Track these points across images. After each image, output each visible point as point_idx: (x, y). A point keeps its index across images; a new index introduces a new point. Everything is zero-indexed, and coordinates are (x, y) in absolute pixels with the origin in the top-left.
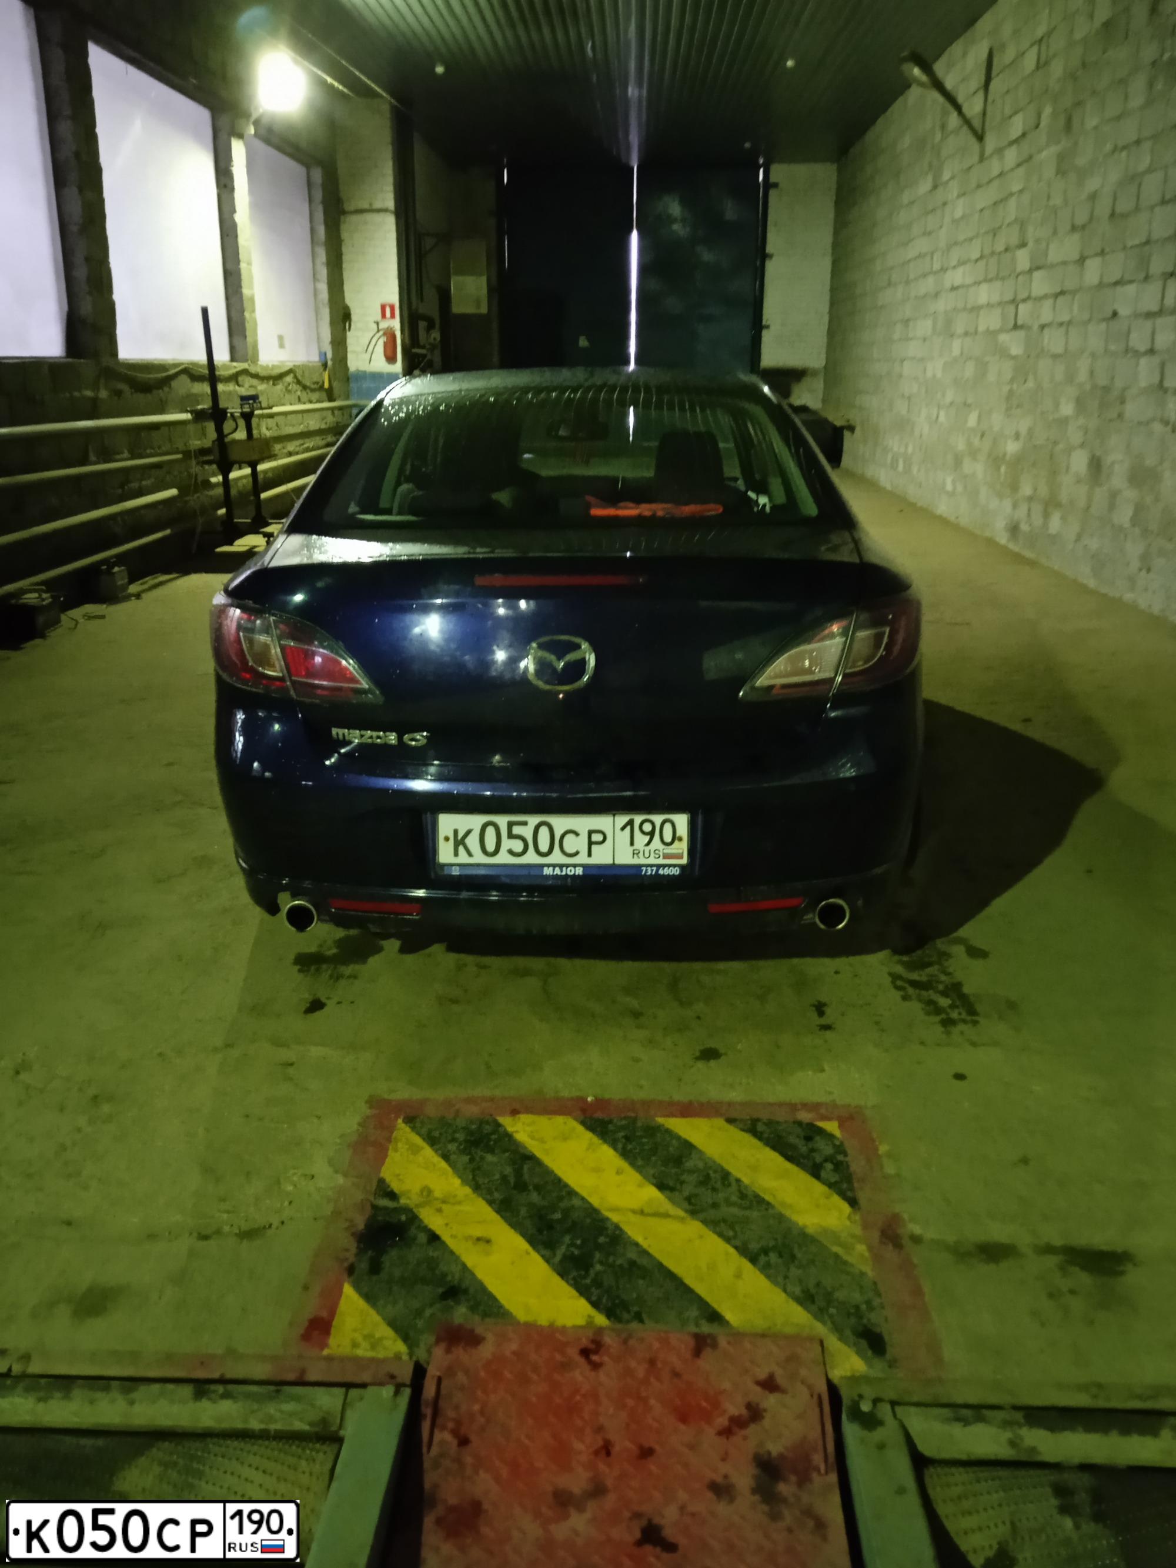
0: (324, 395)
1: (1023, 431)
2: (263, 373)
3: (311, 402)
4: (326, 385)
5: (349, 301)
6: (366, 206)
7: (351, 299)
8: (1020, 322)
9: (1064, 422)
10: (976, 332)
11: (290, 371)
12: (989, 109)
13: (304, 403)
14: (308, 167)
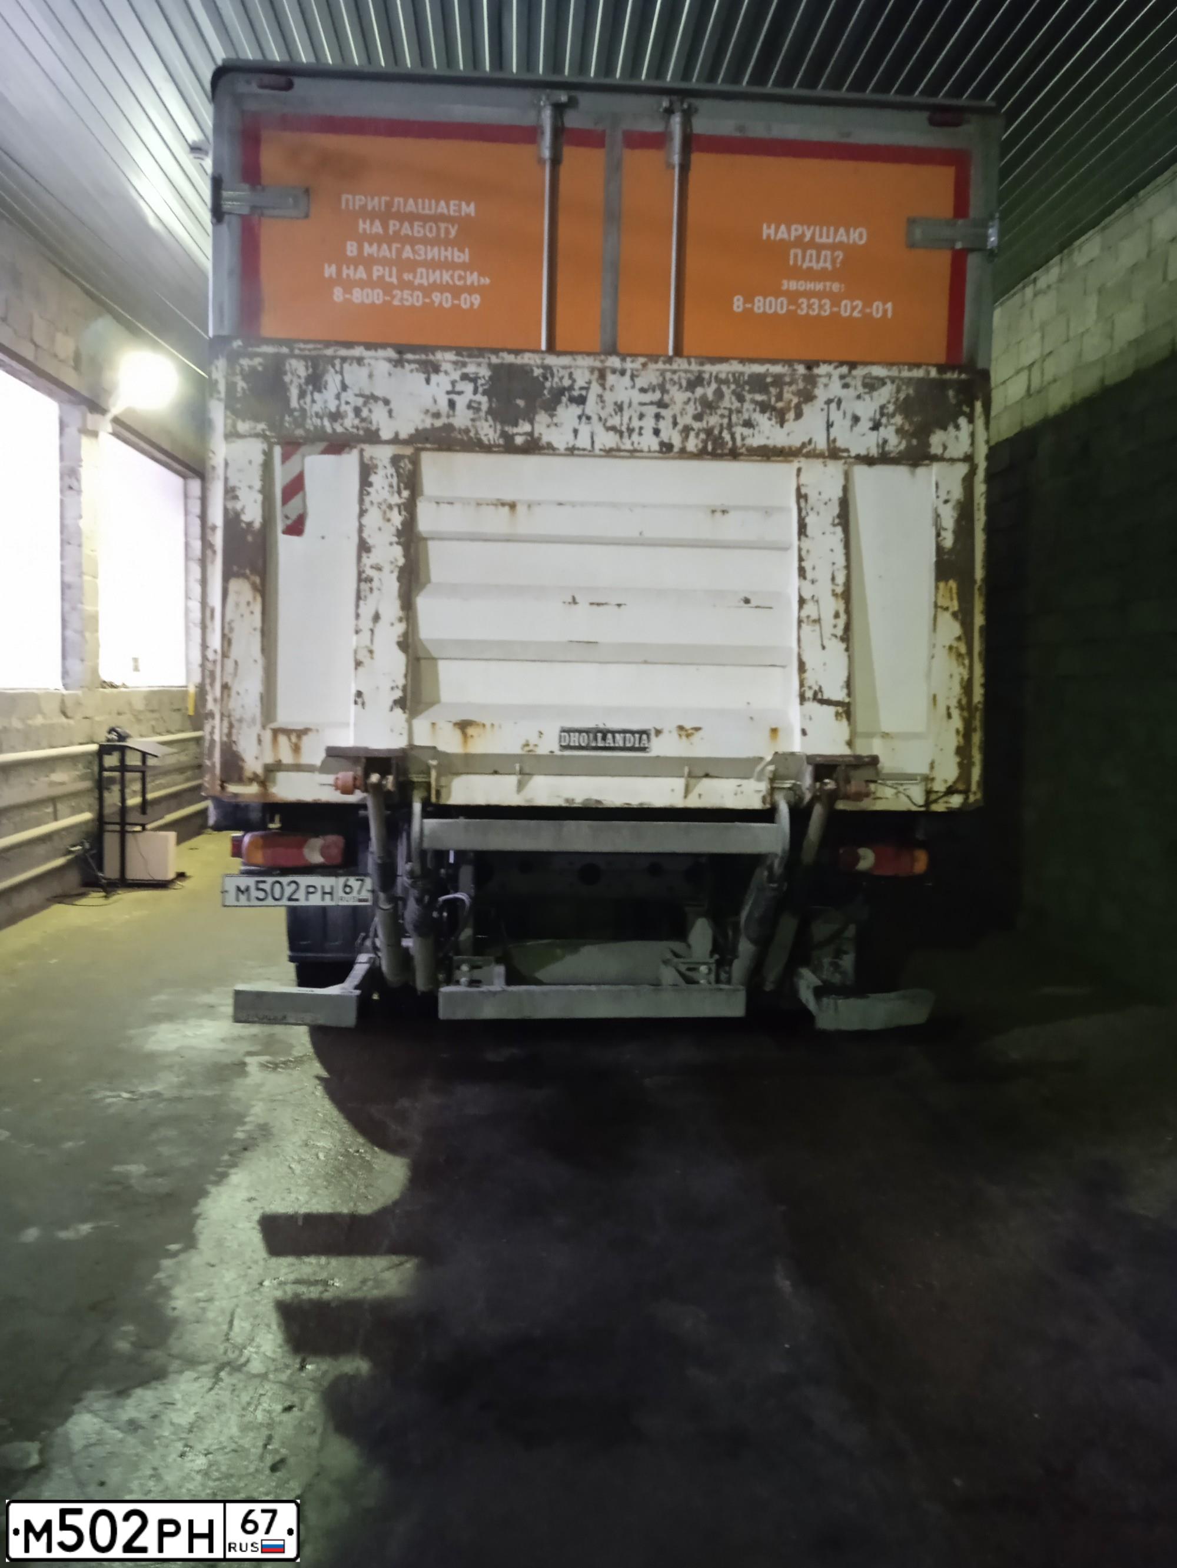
0: (188, 723)
3: (169, 732)
4: (191, 712)
13: (160, 734)
14: (184, 477)
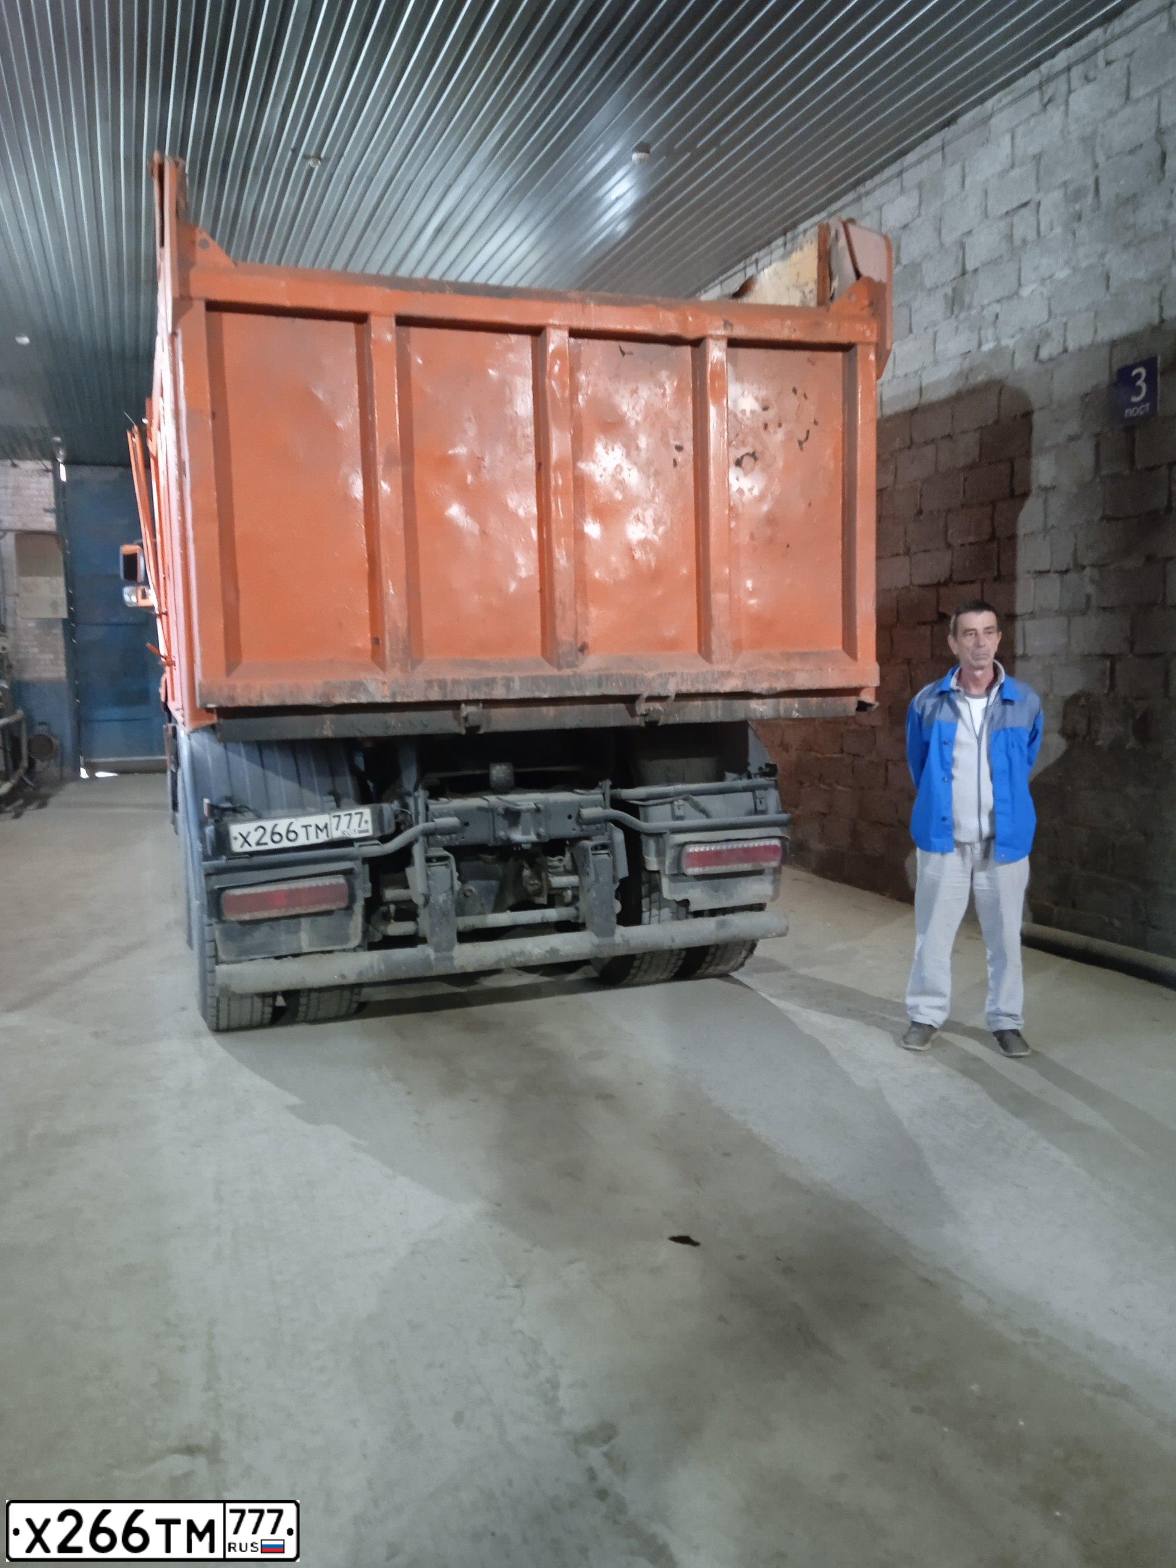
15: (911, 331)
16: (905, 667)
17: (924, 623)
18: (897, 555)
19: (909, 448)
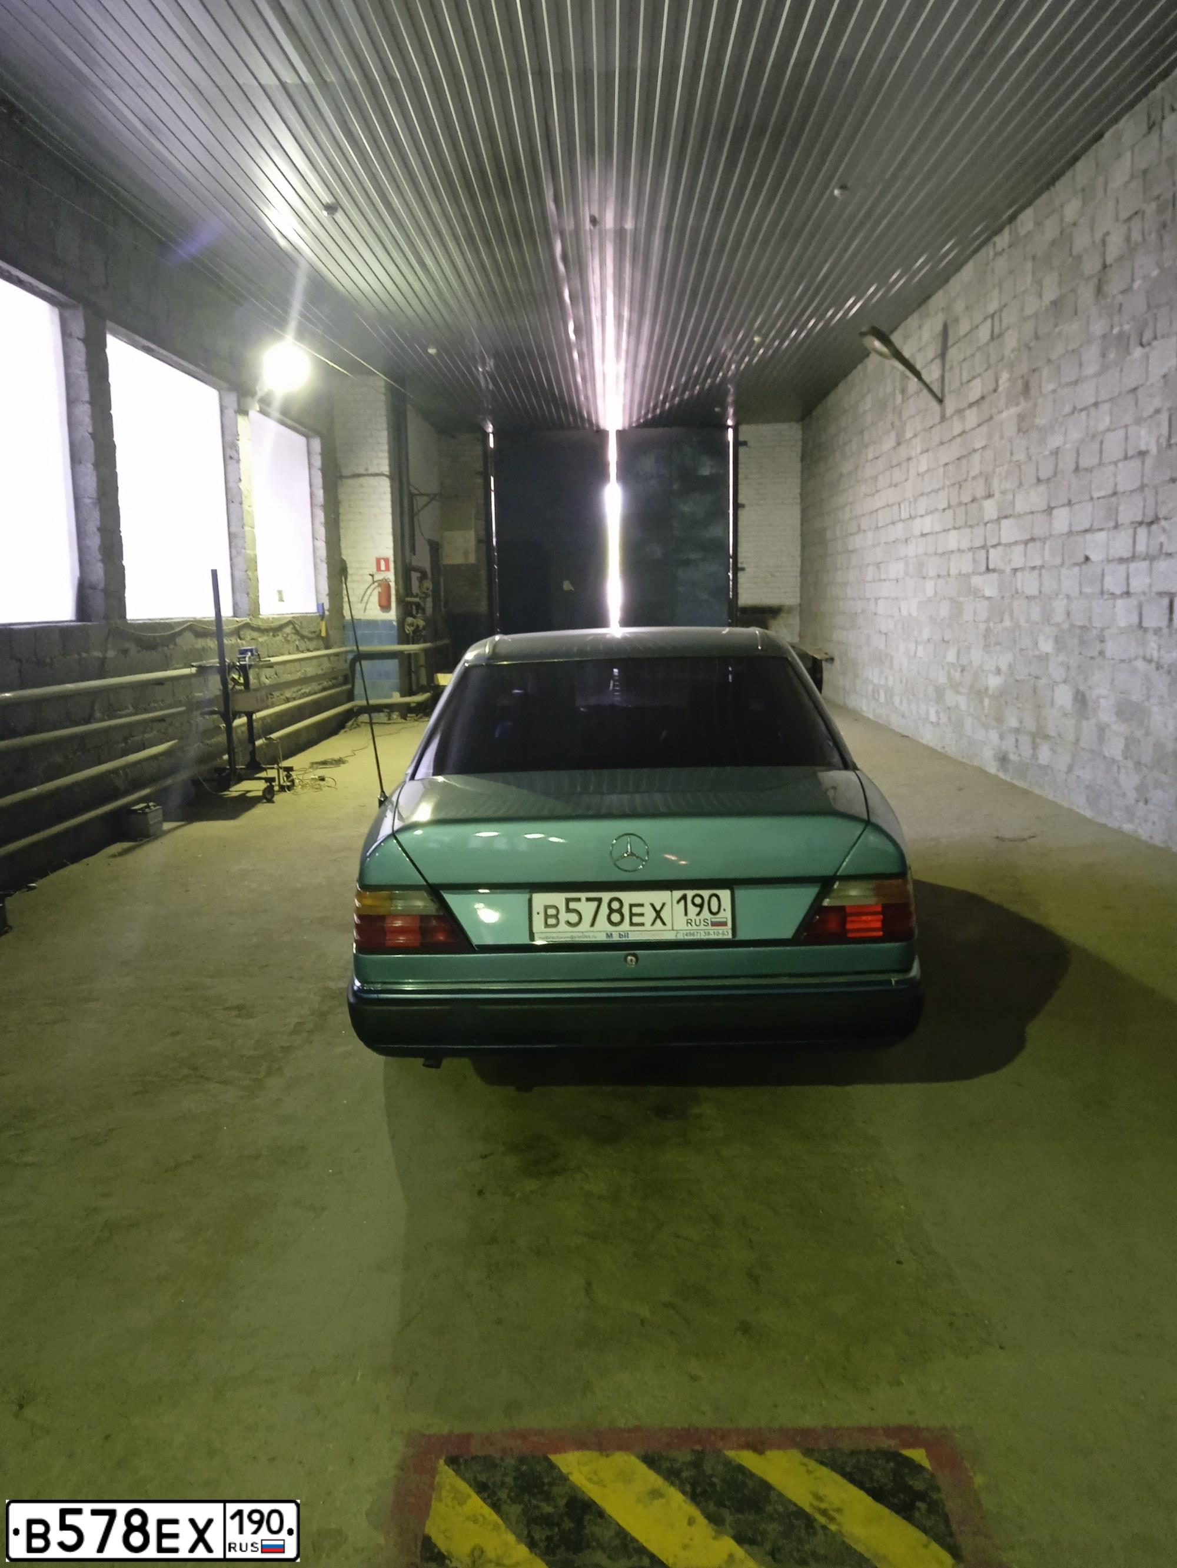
0: (321, 643)
1: (1004, 667)
2: (264, 626)
3: (308, 650)
4: (323, 634)
5: (344, 557)
6: (361, 471)
7: (347, 554)
8: (991, 567)
9: (1045, 658)
10: (949, 575)
11: (290, 622)
12: (947, 375)
13: (302, 652)
14: (308, 438)
15: (1076, 313)
16: (1065, 601)
17: (1076, 564)
18: (1063, 505)
19: (1073, 413)
